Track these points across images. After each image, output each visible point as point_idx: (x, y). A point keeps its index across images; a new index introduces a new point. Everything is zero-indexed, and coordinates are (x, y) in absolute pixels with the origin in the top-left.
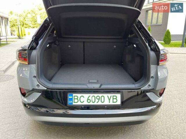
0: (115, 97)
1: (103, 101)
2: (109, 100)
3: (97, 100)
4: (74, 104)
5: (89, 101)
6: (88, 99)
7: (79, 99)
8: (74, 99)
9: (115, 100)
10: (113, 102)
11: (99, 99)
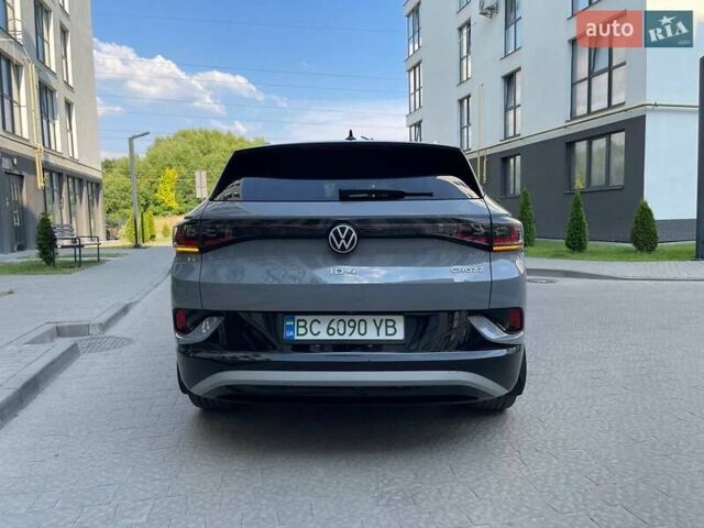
0: (390, 324)
1: (362, 332)
2: (378, 329)
3: (349, 330)
4: (296, 338)
5: (331, 331)
6: (329, 328)
7: (308, 326)
8: (298, 327)
9: (391, 331)
10: (387, 334)
11: (354, 327)
